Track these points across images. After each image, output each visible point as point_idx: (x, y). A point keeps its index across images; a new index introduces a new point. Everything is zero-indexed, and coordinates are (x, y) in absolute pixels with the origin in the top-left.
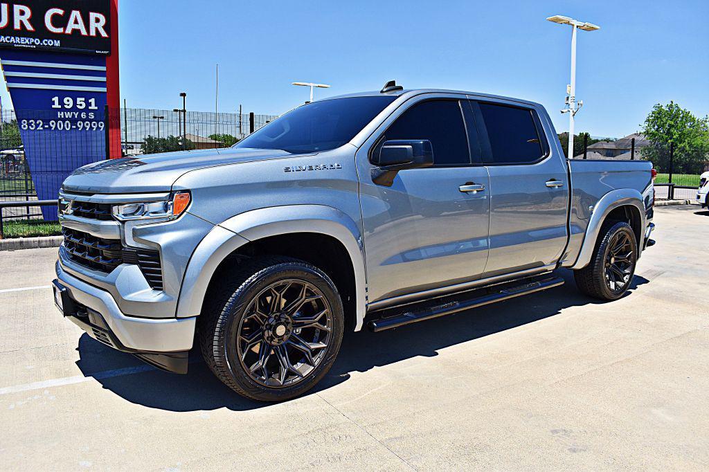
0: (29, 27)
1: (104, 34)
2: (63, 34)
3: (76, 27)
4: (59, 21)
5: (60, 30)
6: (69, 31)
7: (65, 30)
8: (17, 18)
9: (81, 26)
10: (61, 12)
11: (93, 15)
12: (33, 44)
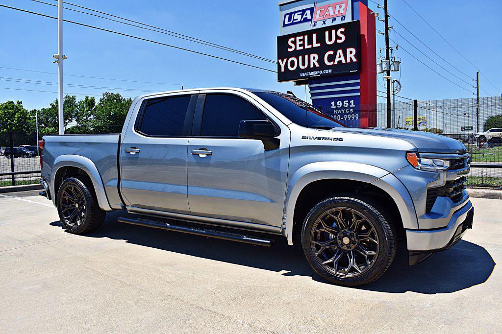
0: (317, 65)
1: (354, 60)
2: (333, 65)
3: (340, 59)
4: (332, 58)
5: (332, 63)
6: (336, 63)
7: (334, 63)
8: (312, 61)
9: (342, 59)
10: (332, 53)
11: (348, 50)
12: (319, 74)
